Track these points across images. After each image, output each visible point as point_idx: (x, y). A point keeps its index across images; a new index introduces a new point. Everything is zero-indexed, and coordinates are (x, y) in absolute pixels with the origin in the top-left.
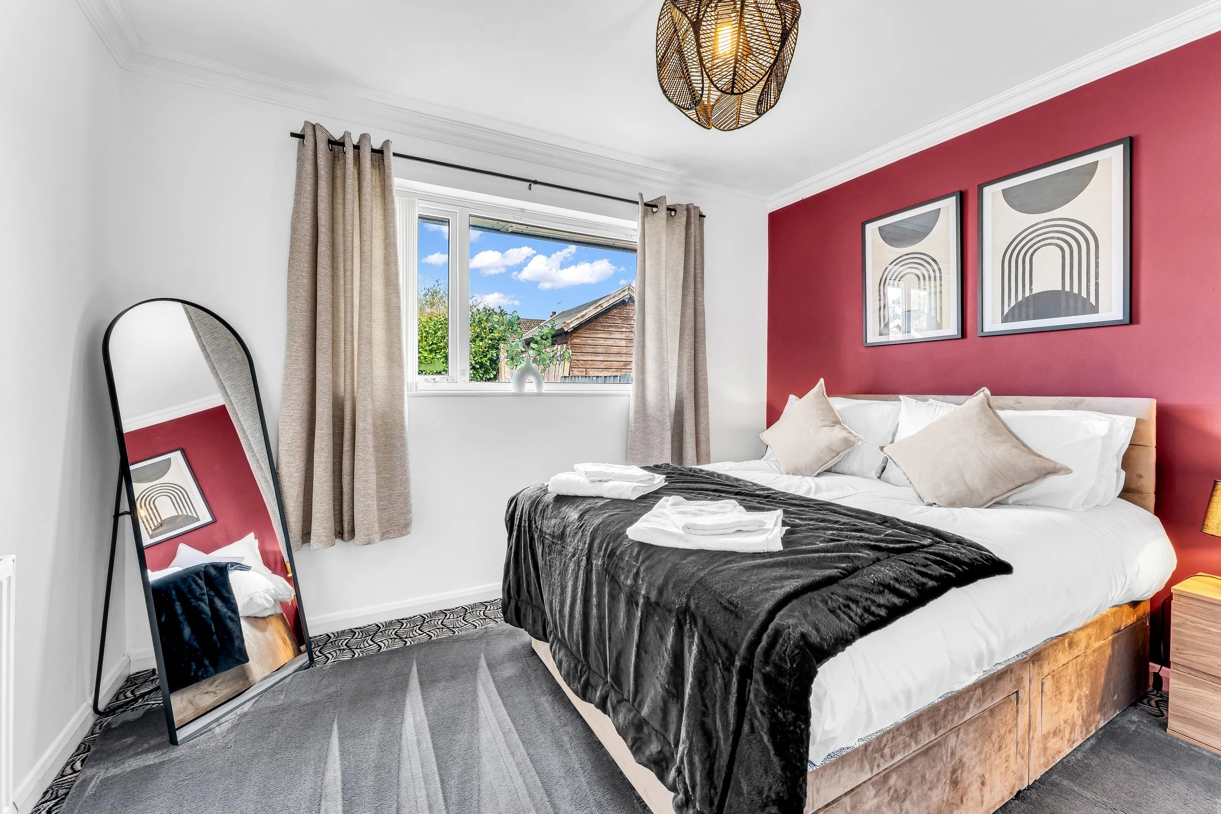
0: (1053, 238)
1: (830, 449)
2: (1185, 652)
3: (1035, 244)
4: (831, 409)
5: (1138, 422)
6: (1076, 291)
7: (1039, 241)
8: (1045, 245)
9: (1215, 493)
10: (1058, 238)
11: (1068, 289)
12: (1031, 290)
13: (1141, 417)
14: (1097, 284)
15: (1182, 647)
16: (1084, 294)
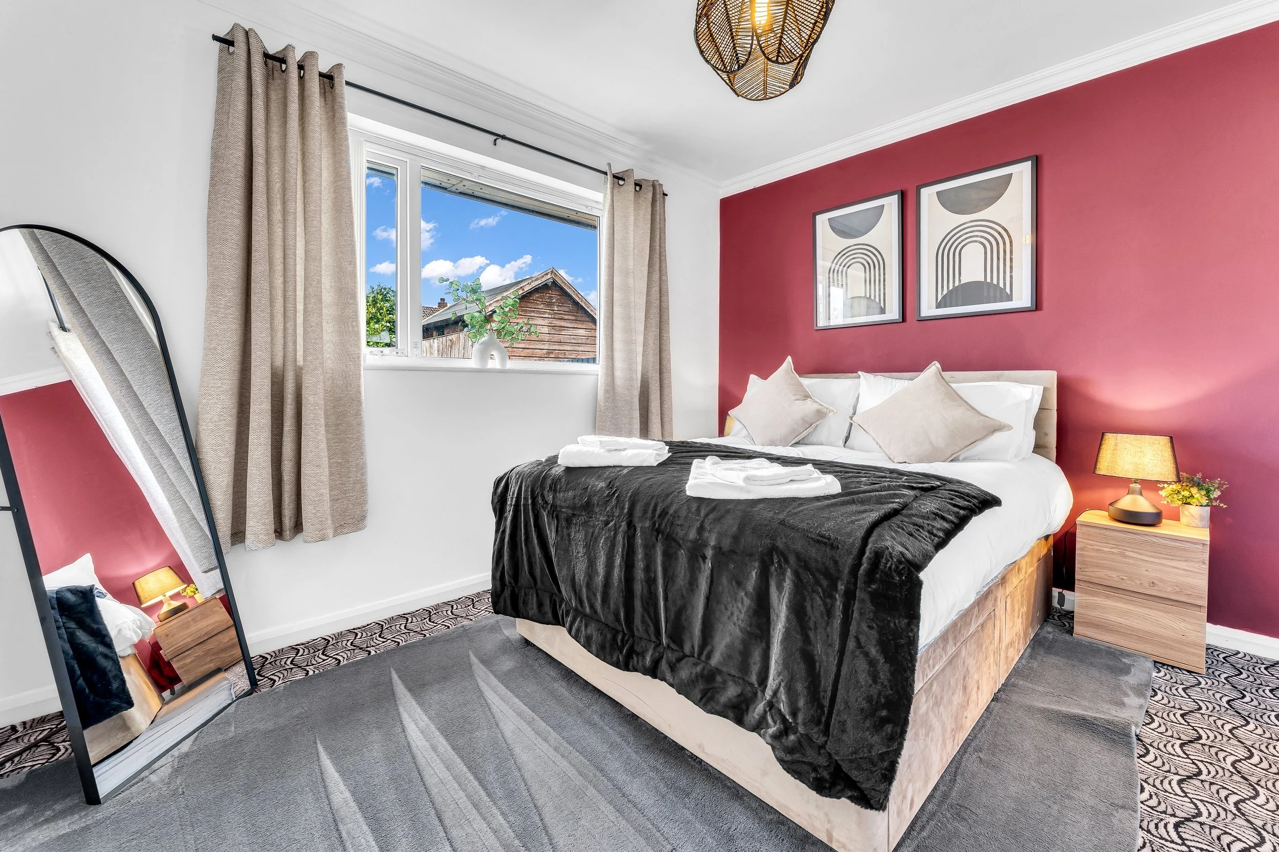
0: (977, 236)
1: (804, 420)
2: (1086, 570)
3: (963, 241)
4: (801, 385)
5: (1045, 389)
6: (995, 282)
7: (967, 238)
8: (971, 242)
9: (1103, 442)
10: (982, 237)
11: (989, 280)
12: (960, 281)
13: (1046, 386)
14: (1011, 277)
15: (1084, 566)
16: (1001, 285)
